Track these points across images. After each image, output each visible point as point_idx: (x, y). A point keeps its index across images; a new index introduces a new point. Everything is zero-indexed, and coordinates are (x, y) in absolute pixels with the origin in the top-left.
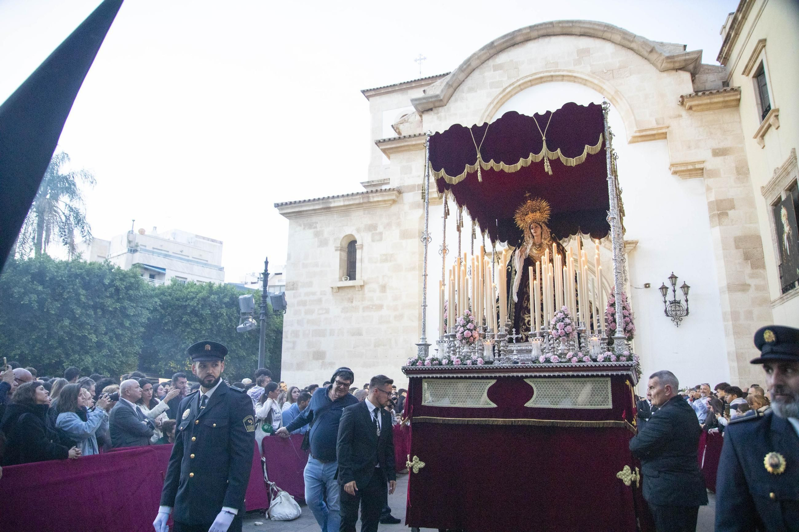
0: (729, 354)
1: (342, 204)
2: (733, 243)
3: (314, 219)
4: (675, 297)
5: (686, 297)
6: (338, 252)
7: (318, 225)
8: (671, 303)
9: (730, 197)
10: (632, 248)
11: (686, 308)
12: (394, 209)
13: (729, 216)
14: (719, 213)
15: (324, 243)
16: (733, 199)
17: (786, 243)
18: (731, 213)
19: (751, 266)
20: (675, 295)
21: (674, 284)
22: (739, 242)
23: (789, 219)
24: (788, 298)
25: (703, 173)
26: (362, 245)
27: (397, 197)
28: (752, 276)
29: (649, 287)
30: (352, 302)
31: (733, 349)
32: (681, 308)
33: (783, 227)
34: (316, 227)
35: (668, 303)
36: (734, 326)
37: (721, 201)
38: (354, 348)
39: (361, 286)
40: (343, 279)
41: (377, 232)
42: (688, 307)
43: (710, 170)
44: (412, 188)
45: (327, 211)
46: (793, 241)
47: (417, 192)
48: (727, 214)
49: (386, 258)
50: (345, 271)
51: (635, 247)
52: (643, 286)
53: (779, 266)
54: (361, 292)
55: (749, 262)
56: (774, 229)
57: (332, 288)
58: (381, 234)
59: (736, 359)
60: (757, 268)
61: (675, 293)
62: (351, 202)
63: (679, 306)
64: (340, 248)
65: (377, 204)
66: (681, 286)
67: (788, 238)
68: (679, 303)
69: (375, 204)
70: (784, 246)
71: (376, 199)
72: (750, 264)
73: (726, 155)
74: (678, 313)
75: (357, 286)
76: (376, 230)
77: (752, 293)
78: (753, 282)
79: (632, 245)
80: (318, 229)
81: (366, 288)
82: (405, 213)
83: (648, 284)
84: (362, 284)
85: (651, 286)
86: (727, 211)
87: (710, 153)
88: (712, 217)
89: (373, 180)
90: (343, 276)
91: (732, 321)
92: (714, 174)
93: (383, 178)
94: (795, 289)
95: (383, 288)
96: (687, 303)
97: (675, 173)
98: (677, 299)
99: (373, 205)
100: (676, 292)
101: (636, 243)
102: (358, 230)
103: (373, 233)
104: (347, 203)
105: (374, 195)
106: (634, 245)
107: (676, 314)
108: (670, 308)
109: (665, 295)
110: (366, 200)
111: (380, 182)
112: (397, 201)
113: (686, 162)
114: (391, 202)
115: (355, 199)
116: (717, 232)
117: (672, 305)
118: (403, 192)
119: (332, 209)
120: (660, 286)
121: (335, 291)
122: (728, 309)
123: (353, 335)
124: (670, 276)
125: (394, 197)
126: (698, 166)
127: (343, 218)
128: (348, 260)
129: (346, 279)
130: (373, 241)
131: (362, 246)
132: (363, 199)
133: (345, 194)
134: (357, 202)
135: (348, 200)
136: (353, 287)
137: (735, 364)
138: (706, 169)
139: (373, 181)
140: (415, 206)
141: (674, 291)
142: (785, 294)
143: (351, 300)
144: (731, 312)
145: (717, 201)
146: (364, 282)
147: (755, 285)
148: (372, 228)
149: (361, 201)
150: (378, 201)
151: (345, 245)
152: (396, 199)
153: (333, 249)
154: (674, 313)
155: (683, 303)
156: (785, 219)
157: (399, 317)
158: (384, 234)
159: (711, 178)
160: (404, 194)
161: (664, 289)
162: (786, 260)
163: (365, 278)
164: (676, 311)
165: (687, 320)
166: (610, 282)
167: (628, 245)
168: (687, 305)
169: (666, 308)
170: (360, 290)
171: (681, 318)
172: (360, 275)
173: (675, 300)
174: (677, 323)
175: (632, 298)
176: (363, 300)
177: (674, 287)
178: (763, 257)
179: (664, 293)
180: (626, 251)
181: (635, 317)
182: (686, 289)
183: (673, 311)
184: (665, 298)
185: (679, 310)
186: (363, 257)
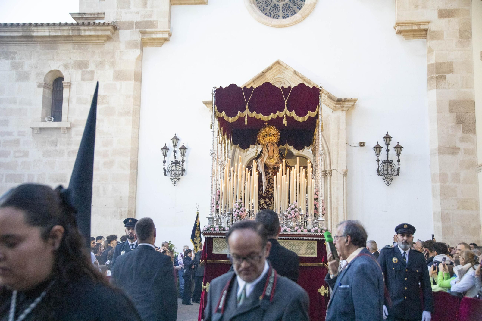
0: (434, 214)
1: (47, 34)
2: (448, 106)
3: (12, 48)
4: (387, 157)
5: (399, 157)
6: (41, 90)
7: (16, 55)
8: (383, 163)
9: (449, 61)
10: (350, 106)
11: (397, 168)
12: (109, 46)
13: (447, 80)
14: (437, 75)
15: (23, 77)
16: (452, 63)
18: (448, 76)
19: (463, 130)
20: (388, 155)
21: (388, 144)
22: (453, 106)
25: (426, 34)
26: (70, 83)
27: (113, 33)
28: (462, 140)
29: (364, 145)
30: (56, 145)
31: (439, 209)
32: (393, 167)
34: (14, 58)
35: (381, 162)
36: (442, 188)
37: (441, 64)
39: (68, 129)
40: (46, 120)
41: (88, 70)
42: (399, 167)
43: (434, 32)
44: (130, 25)
45: (28, 41)
47: (134, 30)
48: (445, 78)
50: (49, 111)
51: (353, 106)
52: (358, 145)
54: (66, 135)
55: (461, 126)
57: (33, 128)
58: (92, 72)
59: (440, 219)
60: (468, 132)
61: (388, 153)
62: (58, 34)
63: (391, 166)
64: (43, 85)
65: (89, 39)
66: (394, 147)
68: (391, 163)
69: (86, 39)
71: (87, 33)
72: (461, 129)
73: (451, 17)
74: (390, 172)
75: (63, 128)
76: (87, 68)
77: (461, 156)
78: (462, 146)
79: (351, 103)
80: (17, 60)
81: (72, 131)
82: (120, 52)
83: (363, 143)
84: (69, 126)
85: (366, 144)
86: (445, 74)
87: (436, 14)
88: (430, 79)
89: (86, 12)
90: (46, 116)
91: (440, 182)
92: (437, 36)
93: (96, 11)
96: (399, 163)
97: (399, 32)
98: (390, 159)
99: (84, 39)
101: (355, 101)
102: (66, 66)
103: (84, 71)
104: (53, 34)
105: (86, 28)
106: (353, 103)
107: (388, 173)
108: (382, 167)
109: (378, 154)
110: (76, 33)
111: (93, 16)
112: (112, 38)
113: (412, 21)
114: (105, 39)
115: (64, 30)
116: (433, 95)
117: (384, 164)
118: (119, 29)
119: (35, 39)
120: (375, 145)
121: (35, 132)
122: (437, 171)
124: (384, 135)
125: (108, 33)
126: (423, 27)
127: (48, 51)
128: (53, 99)
129: (49, 119)
130: (83, 80)
131: (70, 85)
132: (72, 31)
133: (51, 22)
134: (65, 33)
135: (55, 30)
136: (58, 129)
137: (440, 224)
138: (430, 30)
139: (84, 13)
140: (132, 45)
141: (388, 151)
143: (55, 143)
144: (440, 174)
145: (436, 63)
146: (71, 124)
147: (464, 149)
148: (82, 65)
149: (71, 33)
150: (90, 36)
151: (50, 81)
152: (111, 36)
153: (36, 85)
154: (385, 172)
155: (395, 163)
157: (109, 164)
158: (95, 73)
159: (433, 40)
160: (120, 31)
161: (378, 148)
163: (72, 119)
164: (388, 170)
165: (397, 180)
166: (326, 138)
167: (346, 103)
168: (399, 165)
169: (379, 167)
170: (66, 132)
171: (392, 177)
172: (67, 117)
173: (388, 159)
174: (388, 182)
175: (347, 155)
176: (69, 144)
177: (388, 147)
178: (475, 122)
179: (378, 153)
180: (344, 108)
181: (347, 174)
182: (399, 149)
183: (385, 170)
184: (378, 157)
185: (390, 170)
186: (70, 97)
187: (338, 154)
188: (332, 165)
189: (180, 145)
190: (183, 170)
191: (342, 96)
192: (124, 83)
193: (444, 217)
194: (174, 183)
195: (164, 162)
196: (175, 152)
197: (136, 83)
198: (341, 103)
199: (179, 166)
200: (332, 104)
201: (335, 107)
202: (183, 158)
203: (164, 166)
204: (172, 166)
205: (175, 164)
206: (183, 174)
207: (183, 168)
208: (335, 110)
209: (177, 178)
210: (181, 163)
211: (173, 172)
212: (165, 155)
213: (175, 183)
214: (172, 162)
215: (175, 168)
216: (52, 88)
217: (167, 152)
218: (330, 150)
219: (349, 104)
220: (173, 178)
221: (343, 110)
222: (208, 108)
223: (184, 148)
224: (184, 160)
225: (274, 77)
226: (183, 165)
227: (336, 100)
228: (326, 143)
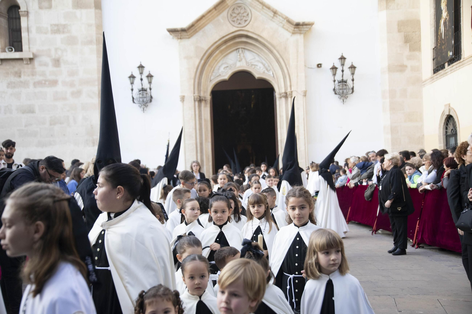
0: (384, 127)
2: (396, 27)
4: (342, 77)
5: (353, 76)
11: (352, 87)
13: (396, 0)
17: (442, 28)
19: (410, 48)
20: (343, 75)
21: (343, 65)
23: (448, 5)
24: (438, 78)
26: (28, 12)
28: (409, 58)
29: (321, 67)
30: (20, 76)
31: (388, 123)
32: (347, 87)
33: (442, 13)
35: (336, 82)
36: (391, 103)
38: (26, 126)
39: (31, 59)
40: (7, 50)
42: (353, 86)
46: (449, 25)
49: (58, 29)
50: (7, 41)
51: (310, 29)
52: (316, 66)
53: (433, 49)
54: (30, 66)
55: (408, 44)
56: (433, 15)
59: (390, 132)
60: (414, 50)
63: (346, 85)
66: (349, 67)
67: (445, 23)
68: (346, 82)
70: (440, 30)
72: (408, 47)
74: (345, 91)
75: (26, 59)
77: (408, 73)
78: (409, 64)
79: (308, 26)
81: (36, 62)
83: (320, 64)
84: (31, 56)
85: (323, 66)
88: (380, 1)
90: (5, 47)
91: (390, 98)
94: (445, 69)
95: (57, 62)
96: (353, 82)
98: (345, 79)
100: (344, 72)
101: (312, 24)
106: (310, 27)
107: (343, 92)
109: (334, 75)
116: (383, 15)
117: (340, 84)
120: (331, 66)
122: (387, 88)
123: (24, 112)
124: (340, 57)
128: (9, 28)
129: (10, 50)
130: (40, 8)
131: (27, 13)
136: (21, 59)
137: (389, 136)
141: (343, 71)
142: (435, 74)
143: (18, 74)
144: (389, 90)
146: (33, 54)
147: (411, 67)
151: (4, 9)
154: (341, 91)
155: (350, 82)
156: (444, 5)
157: (77, 94)
158: (53, 1)
161: (334, 68)
162: (440, 43)
163: (34, 49)
164: (343, 89)
165: (352, 98)
166: (286, 62)
167: (305, 27)
168: (353, 84)
169: (335, 88)
170: (29, 63)
171: (346, 96)
172: (28, 47)
173: (343, 80)
174: (343, 100)
175: (306, 77)
176: (33, 75)
177: (343, 67)
178: (420, 41)
179: (334, 73)
180: (302, 32)
181: (307, 94)
182: (353, 69)
183: (341, 89)
184: (334, 77)
185: (345, 89)
186: (29, 26)
187: (297, 76)
188: (292, 87)
189: (146, 73)
190: (151, 97)
191: (300, 20)
192: (84, 11)
193: (393, 130)
194: (142, 109)
195: (132, 90)
196: (142, 80)
197: (97, 11)
198: (299, 27)
199: (146, 94)
200: (291, 28)
201: (294, 30)
202: (150, 85)
203: (132, 94)
204: (140, 94)
205: (142, 92)
206: (151, 101)
207: (151, 95)
208: (294, 33)
209: (145, 105)
210: (148, 90)
211: (141, 100)
212: (132, 83)
213: (144, 110)
214: (139, 90)
215: (143, 95)
216: (7, 17)
217: (134, 80)
218: (290, 73)
219: (307, 28)
220: (142, 105)
221: (300, 33)
222: (171, 34)
223: (150, 76)
224: (151, 87)
225: (234, 2)
226: (150, 93)
227: (295, 23)
228: (286, 65)
